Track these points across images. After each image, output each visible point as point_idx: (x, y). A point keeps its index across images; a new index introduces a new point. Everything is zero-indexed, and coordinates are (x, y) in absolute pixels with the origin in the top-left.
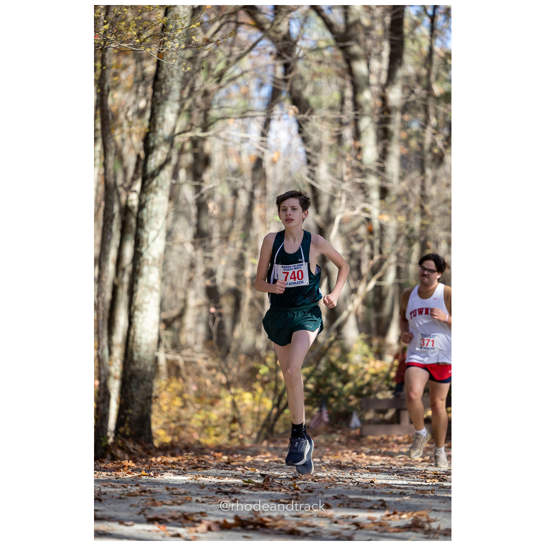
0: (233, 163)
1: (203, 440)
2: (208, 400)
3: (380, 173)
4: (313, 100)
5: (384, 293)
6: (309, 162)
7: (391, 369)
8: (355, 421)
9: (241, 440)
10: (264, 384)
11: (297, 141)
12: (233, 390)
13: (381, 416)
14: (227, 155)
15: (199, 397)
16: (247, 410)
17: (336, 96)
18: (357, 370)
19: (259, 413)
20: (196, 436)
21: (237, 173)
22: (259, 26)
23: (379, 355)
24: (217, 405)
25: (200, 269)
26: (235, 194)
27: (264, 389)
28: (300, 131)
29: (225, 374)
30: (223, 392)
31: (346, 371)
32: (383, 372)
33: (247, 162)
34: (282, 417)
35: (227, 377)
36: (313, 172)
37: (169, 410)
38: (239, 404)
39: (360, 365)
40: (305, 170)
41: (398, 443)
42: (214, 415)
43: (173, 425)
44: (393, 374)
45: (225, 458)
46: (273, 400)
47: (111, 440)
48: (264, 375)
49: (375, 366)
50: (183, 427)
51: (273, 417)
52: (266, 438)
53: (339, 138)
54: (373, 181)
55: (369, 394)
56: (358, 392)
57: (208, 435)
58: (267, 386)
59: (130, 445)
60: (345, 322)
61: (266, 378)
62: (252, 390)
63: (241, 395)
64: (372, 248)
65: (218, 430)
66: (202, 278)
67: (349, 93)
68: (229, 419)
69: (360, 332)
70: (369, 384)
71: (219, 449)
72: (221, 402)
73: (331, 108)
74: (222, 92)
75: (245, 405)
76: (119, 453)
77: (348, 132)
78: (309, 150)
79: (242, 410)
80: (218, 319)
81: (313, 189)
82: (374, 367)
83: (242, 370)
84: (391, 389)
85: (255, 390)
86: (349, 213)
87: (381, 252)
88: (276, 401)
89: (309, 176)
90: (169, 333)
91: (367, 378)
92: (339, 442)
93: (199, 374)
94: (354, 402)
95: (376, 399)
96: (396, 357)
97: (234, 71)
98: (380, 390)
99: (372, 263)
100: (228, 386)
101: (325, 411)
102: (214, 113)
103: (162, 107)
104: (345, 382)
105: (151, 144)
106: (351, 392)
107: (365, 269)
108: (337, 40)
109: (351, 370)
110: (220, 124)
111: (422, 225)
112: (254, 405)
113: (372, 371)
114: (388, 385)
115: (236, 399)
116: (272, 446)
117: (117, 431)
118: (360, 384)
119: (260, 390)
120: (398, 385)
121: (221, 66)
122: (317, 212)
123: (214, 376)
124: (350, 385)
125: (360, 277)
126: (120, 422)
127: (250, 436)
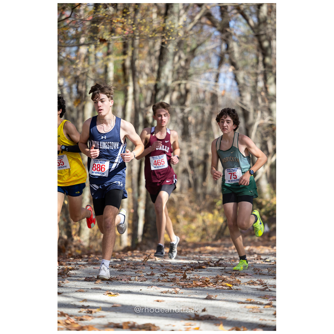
0: (201, 95)
1: (187, 240)
2: (189, 219)
6: (241, 95)
9: (208, 240)
10: (219, 210)
11: (234, 84)
12: (202, 213)
14: (198, 92)
15: (185, 216)
16: (211, 224)
17: (255, 61)
18: (268, 202)
19: (216, 225)
20: (184, 237)
21: (203, 101)
22: (214, 24)
25: (185, 152)
26: (203, 111)
27: (219, 213)
28: (236, 78)
29: (199, 206)
31: (261, 203)
33: (208, 96)
36: (242, 100)
38: (206, 220)
39: (269, 199)
40: (239, 99)
42: (193, 226)
46: (224, 218)
47: (140, 240)
52: (220, 238)
53: (256, 82)
55: (273, 214)
56: (267, 214)
57: (190, 237)
58: (221, 211)
59: (149, 243)
60: (260, 178)
61: (219, 207)
62: (213, 213)
65: (196, 234)
66: (186, 156)
67: (261, 58)
68: (201, 229)
69: (269, 182)
70: (273, 210)
71: (195, 244)
72: (196, 220)
73: (253, 66)
74: (195, 59)
75: (209, 221)
76: (144, 247)
77: (260, 77)
78: (240, 89)
79: (208, 223)
80: (194, 177)
81: (243, 110)
83: (207, 203)
86: (262, 121)
89: (240, 102)
91: (272, 206)
92: (258, 240)
93: (185, 205)
94: (265, 219)
97: (202, 49)
100: (200, 211)
102: (191, 71)
103: (163, 68)
105: (158, 87)
106: (264, 213)
107: (270, 150)
109: (264, 203)
110: (194, 76)
112: (213, 220)
115: (205, 218)
116: (223, 243)
117: (143, 236)
118: (268, 209)
119: (216, 212)
121: (194, 46)
123: (193, 206)
124: (263, 210)
125: (268, 154)
126: (145, 231)
127: (212, 237)
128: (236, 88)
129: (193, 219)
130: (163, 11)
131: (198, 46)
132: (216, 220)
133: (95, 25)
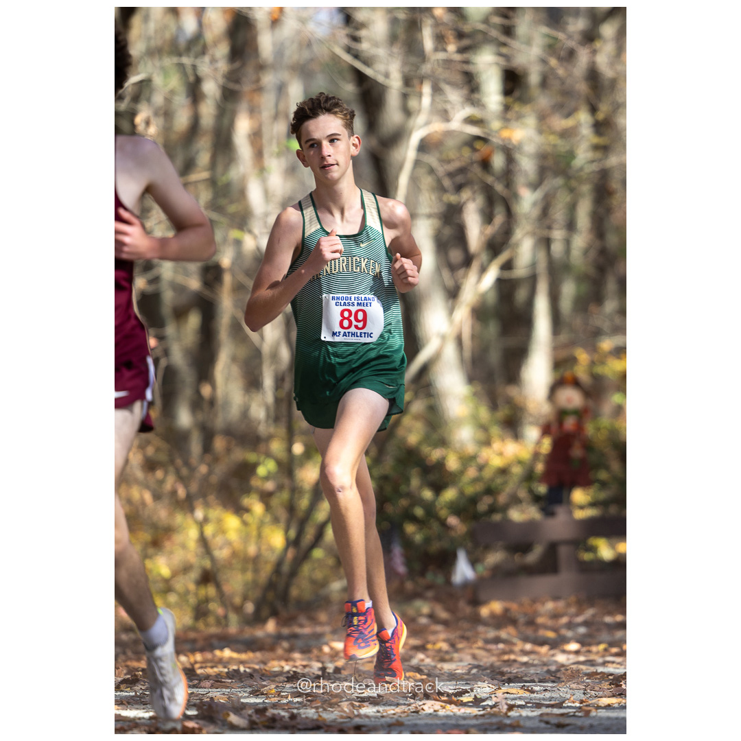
2: (148, 534)
3: (503, 38)
7: (536, 455)
8: (463, 571)
9: (221, 619)
10: (266, 497)
12: (199, 514)
13: (517, 558)
16: (234, 554)
18: (467, 460)
19: (258, 558)
21: (197, 44)
23: (511, 428)
24: (167, 544)
26: (194, 91)
27: (268, 508)
29: (181, 479)
30: (179, 518)
31: (440, 465)
32: (520, 462)
33: (217, 25)
34: (306, 569)
35: (186, 486)
36: (356, 39)
38: (219, 540)
39: (471, 448)
40: (342, 36)
42: (163, 566)
44: (540, 467)
46: (287, 531)
48: (267, 478)
49: (502, 451)
51: (286, 568)
52: (274, 613)
54: (488, 57)
55: (492, 510)
56: (466, 508)
58: (275, 502)
60: (435, 360)
61: (270, 485)
62: (240, 510)
63: (219, 521)
65: (172, 598)
68: (194, 575)
69: (471, 379)
70: (490, 492)
72: (178, 538)
75: (229, 543)
79: (222, 554)
80: (164, 362)
81: (360, 78)
82: (501, 454)
83: (219, 470)
84: (537, 499)
85: (247, 510)
86: (438, 127)
87: (507, 210)
88: (292, 533)
89: (349, 50)
91: (487, 476)
92: (432, 616)
94: (459, 528)
95: (507, 521)
96: (546, 430)
98: (515, 501)
99: (490, 230)
100: (187, 505)
101: (397, 550)
104: (438, 488)
106: (452, 508)
109: (452, 464)
112: (246, 539)
113: (497, 462)
114: (531, 491)
115: (209, 530)
116: (286, 631)
118: (470, 490)
119: (258, 508)
120: (551, 490)
123: (161, 482)
124: (450, 494)
125: (465, 261)
127: (239, 610)
132: (259, 536)
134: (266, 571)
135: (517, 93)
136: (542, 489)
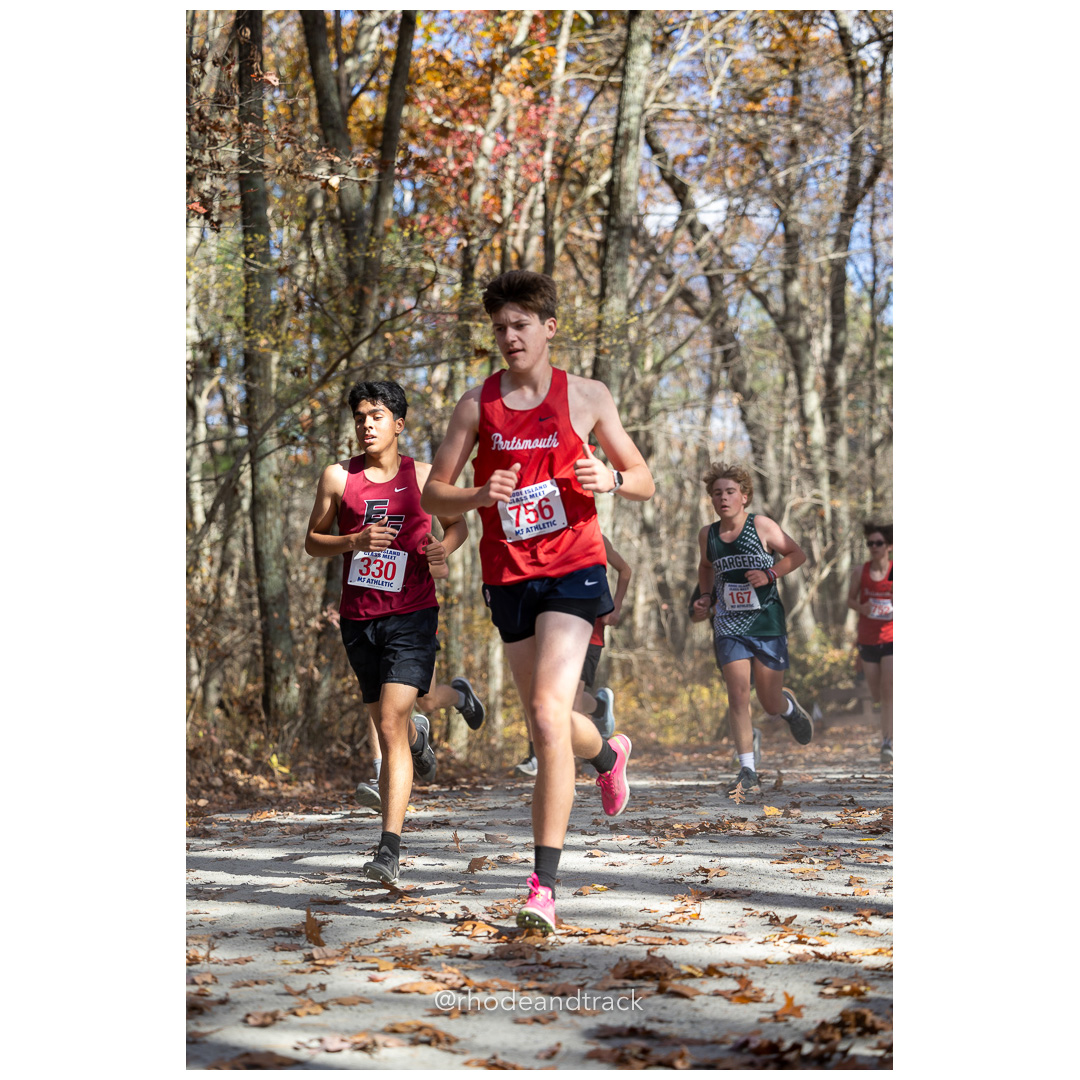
0: (676, 455)
1: (661, 740)
2: (663, 699)
3: (830, 457)
4: (757, 386)
5: (840, 579)
6: (754, 450)
7: (851, 657)
8: (817, 713)
9: (701, 739)
11: (740, 427)
12: (689, 687)
13: (842, 707)
14: (670, 447)
15: (655, 695)
16: (705, 707)
17: (780, 379)
18: (818, 660)
19: (717, 709)
20: (653, 736)
22: (697, 313)
23: (838, 644)
25: (648, 565)
26: (681, 485)
28: (744, 417)
29: (680, 671)
30: (681, 690)
31: (804, 662)
32: (843, 660)
33: (691, 450)
35: (683, 674)
37: (626, 711)
38: (698, 701)
39: (819, 655)
40: (751, 459)
41: (862, 734)
42: (671, 714)
43: (629, 727)
44: (853, 663)
45: (685, 758)
49: (833, 655)
50: (641, 727)
52: (726, 735)
53: (783, 422)
54: (822, 466)
55: (830, 683)
56: (817, 683)
57: (666, 735)
60: (801, 612)
62: (709, 686)
63: (699, 691)
64: (824, 534)
65: (677, 728)
66: (652, 575)
67: (792, 376)
68: (687, 717)
69: (817, 621)
70: (829, 675)
71: (677, 748)
72: (678, 699)
73: (776, 393)
74: (663, 382)
75: (703, 702)
77: (792, 415)
78: (755, 438)
79: (700, 707)
80: (670, 616)
81: (761, 477)
82: (833, 657)
83: (699, 665)
84: (851, 678)
85: (712, 685)
86: (799, 500)
87: (834, 538)
89: (756, 465)
90: (621, 632)
91: (827, 667)
93: (655, 672)
94: (815, 693)
95: (838, 689)
97: (675, 361)
98: (841, 679)
99: (825, 550)
100: (684, 683)
102: (655, 405)
104: (804, 674)
106: (811, 682)
107: (817, 556)
108: (777, 323)
109: (810, 661)
110: (662, 415)
111: (874, 508)
112: (712, 700)
113: (831, 660)
114: (848, 674)
115: (694, 696)
118: (819, 674)
119: (716, 684)
121: (659, 357)
122: (766, 500)
123: (670, 673)
124: (809, 676)
125: (813, 564)
127: (709, 733)
128: (746, 437)
129: (670, 699)
130: (595, 292)
131: (667, 357)
132: (717, 698)
133: (465, 322)
134: (722, 715)
135: (838, 483)
136: (854, 673)
